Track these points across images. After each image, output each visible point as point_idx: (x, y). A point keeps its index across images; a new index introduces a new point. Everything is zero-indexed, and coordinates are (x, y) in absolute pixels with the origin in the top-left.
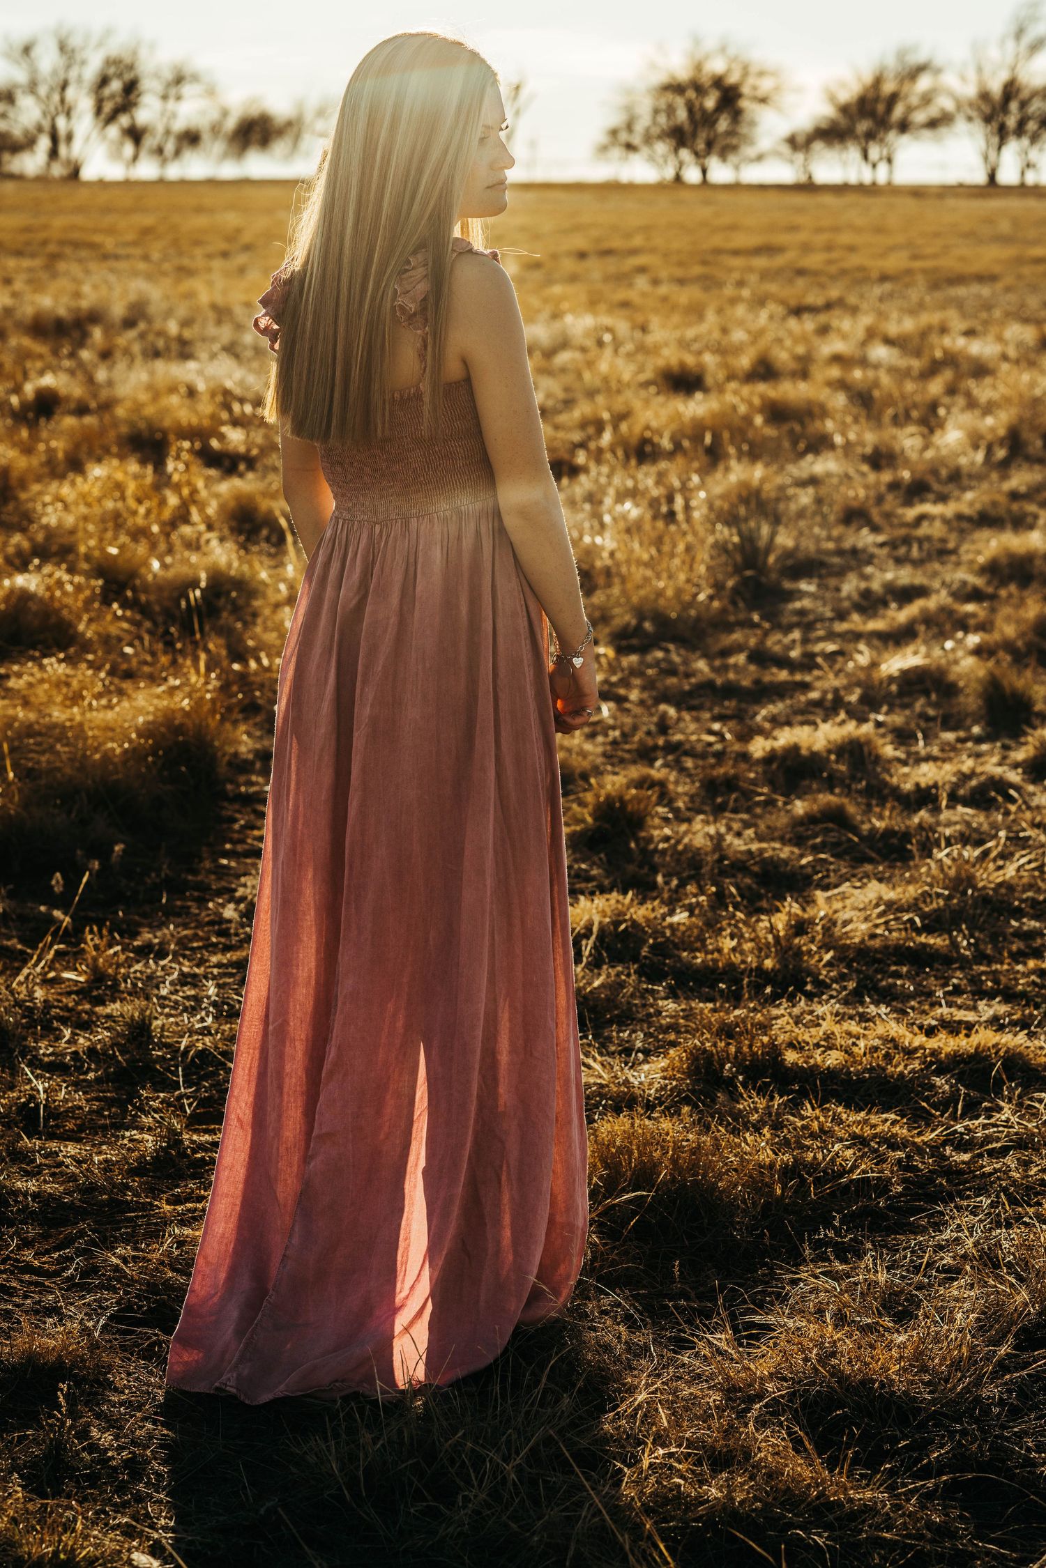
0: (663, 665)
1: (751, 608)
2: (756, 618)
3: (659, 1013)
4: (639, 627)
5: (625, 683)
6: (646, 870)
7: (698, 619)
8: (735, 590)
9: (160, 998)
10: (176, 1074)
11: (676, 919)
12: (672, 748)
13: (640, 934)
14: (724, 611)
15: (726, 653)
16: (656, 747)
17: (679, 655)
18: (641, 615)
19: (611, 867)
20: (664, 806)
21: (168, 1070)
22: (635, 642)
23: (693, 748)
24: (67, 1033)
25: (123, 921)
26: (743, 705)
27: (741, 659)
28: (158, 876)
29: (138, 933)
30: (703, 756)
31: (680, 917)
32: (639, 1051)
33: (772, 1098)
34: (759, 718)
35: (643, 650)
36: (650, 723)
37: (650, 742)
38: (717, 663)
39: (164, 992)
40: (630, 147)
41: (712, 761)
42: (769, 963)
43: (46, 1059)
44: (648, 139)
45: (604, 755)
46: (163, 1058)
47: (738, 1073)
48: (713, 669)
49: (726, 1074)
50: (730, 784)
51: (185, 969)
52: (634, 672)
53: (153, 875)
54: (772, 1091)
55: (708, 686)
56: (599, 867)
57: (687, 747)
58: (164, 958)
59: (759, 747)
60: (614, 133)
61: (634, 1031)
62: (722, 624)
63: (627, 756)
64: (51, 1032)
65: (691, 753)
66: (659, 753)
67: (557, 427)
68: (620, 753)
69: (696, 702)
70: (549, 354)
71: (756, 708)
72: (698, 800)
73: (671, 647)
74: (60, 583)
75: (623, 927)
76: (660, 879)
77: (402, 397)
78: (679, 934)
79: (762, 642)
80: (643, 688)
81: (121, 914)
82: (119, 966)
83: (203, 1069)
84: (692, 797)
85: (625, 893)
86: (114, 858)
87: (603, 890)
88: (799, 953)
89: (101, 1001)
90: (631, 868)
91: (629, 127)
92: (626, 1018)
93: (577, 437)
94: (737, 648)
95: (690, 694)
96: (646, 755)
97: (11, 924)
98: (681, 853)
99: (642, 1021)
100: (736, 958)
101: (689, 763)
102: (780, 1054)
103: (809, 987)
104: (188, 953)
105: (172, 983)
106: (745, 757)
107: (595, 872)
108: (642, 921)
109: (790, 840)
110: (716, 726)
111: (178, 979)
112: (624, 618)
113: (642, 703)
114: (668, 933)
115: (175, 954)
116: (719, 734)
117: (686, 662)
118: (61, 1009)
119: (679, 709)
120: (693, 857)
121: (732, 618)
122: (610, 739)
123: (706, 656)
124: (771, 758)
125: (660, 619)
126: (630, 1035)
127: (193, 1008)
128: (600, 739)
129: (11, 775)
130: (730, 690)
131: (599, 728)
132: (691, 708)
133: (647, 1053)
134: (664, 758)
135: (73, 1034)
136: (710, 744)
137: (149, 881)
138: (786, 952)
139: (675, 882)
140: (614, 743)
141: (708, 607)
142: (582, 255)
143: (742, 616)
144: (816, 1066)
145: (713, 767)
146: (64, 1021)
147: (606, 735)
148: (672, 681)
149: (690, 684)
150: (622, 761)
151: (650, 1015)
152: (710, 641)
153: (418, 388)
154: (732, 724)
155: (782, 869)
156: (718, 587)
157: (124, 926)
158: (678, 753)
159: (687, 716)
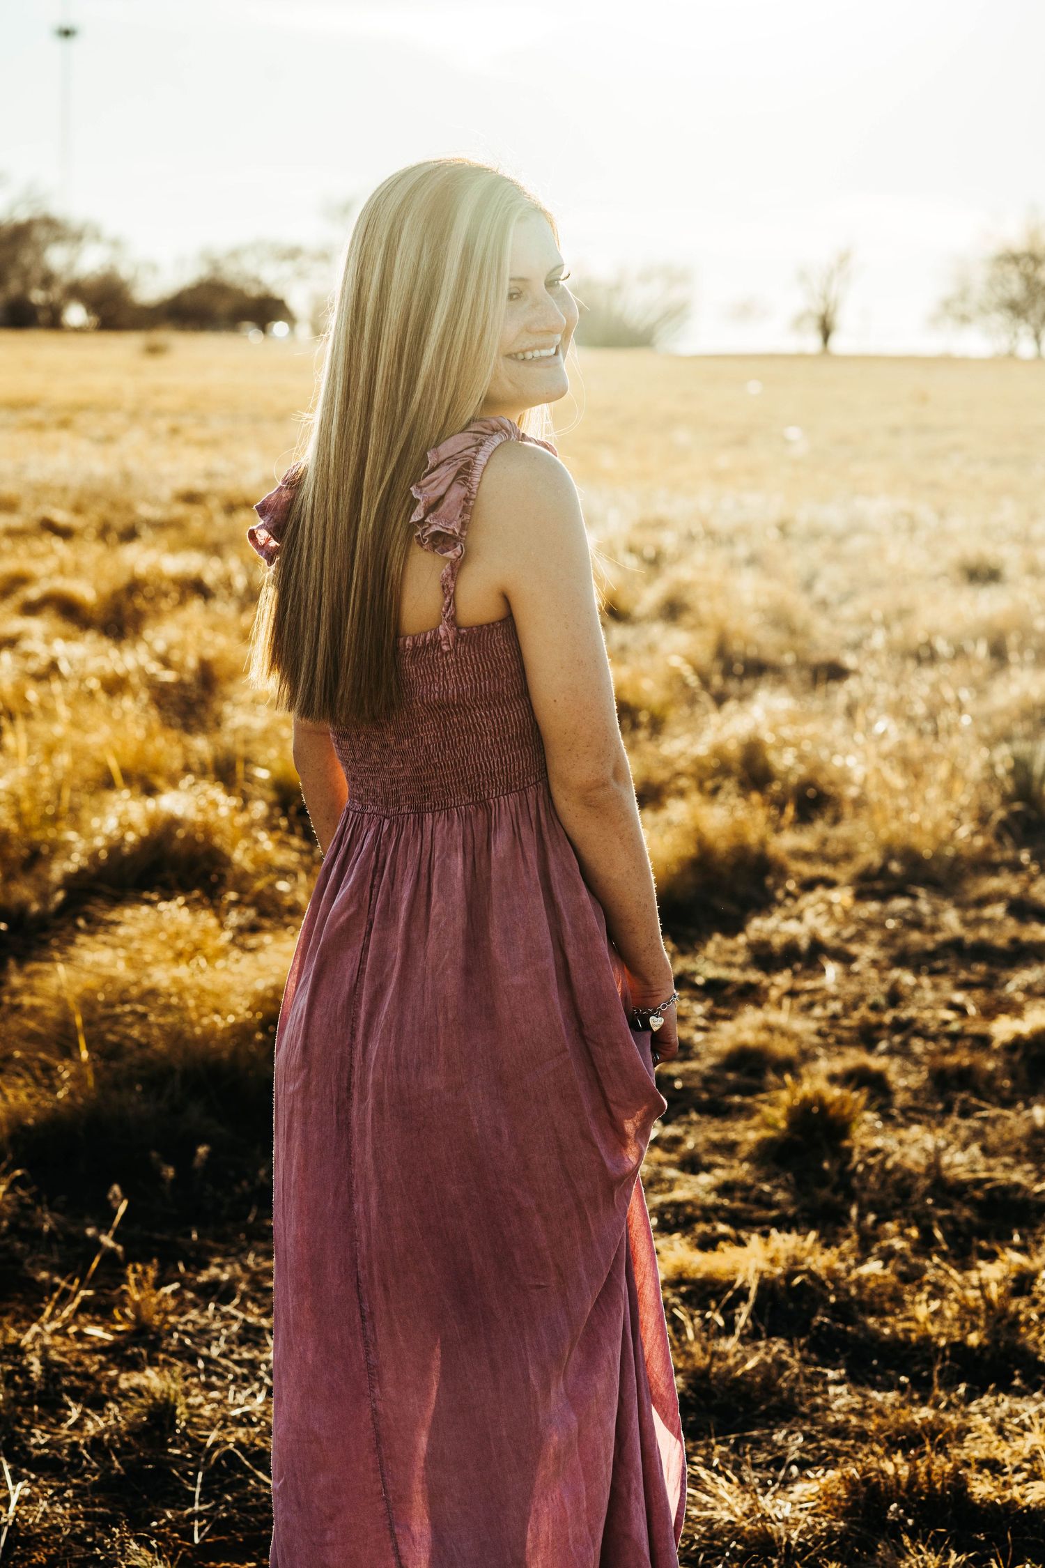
0: (909, 917)
1: (1019, 845)
2: (1025, 856)
3: (826, 1408)
4: (884, 869)
5: (860, 937)
6: (839, 1198)
7: (958, 858)
8: (1003, 824)
9: (208, 1360)
10: (193, 1481)
11: (866, 1270)
12: (900, 1026)
13: (819, 1289)
14: (987, 849)
15: (983, 902)
16: (880, 1026)
17: (929, 903)
18: (889, 853)
19: (800, 1188)
20: (875, 1111)
21: (184, 1475)
22: (879, 885)
23: (926, 1027)
24: (74, 1414)
25: (194, 1246)
26: (995, 971)
27: (997, 910)
28: (251, 1183)
29: (206, 1266)
30: (934, 1038)
31: (873, 1267)
32: (794, 1462)
33: (947, 1556)
34: (1010, 988)
35: (884, 897)
36: (877, 993)
37: (873, 1017)
38: (971, 914)
39: (215, 1352)
40: (964, 319)
41: (946, 1044)
42: (973, 1339)
43: (36, 1452)
44: (983, 310)
45: (820, 1033)
46: (182, 1457)
47: (908, 1514)
48: (965, 923)
49: (890, 1517)
50: (965, 1078)
51: (251, 1320)
52: (870, 923)
53: (245, 1183)
54: (947, 1546)
55: (955, 946)
56: (785, 1189)
57: (919, 1025)
58: (227, 1303)
59: (1003, 1029)
60: (947, 305)
61: (791, 1432)
62: (985, 865)
63: (846, 1034)
64: (53, 1409)
65: (922, 1034)
66: (885, 1033)
67: (834, 622)
68: (839, 1032)
69: (939, 964)
70: (840, 539)
71: (1009, 974)
72: (923, 1096)
73: (921, 892)
74: (214, 804)
75: (797, 1280)
76: (854, 1211)
77: (415, 644)
78: (867, 1291)
79: (1026, 890)
80: (883, 944)
81: (195, 1236)
82: (167, 1313)
83: (230, 1476)
84: (915, 1093)
85: (805, 1234)
86: (197, 1162)
87: (785, 1224)
88: (1014, 1323)
89: (134, 1365)
90: (824, 1193)
91: (963, 296)
92: (786, 1412)
93: (852, 634)
94: (996, 897)
95: (932, 955)
96: (867, 1037)
97: (55, 1247)
98: (889, 1173)
99: (804, 1417)
100: (933, 1329)
101: (918, 1046)
102: (966, 1486)
103: (1017, 1382)
104: (259, 1295)
105: (228, 1341)
106: (983, 1041)
107: (780, 1196)
108: (823, 1274)
109: (1027, 1155)
110: (958, 997)
111: (239, 1336)
112: (870, 856)
113: (874, 963)
114: (853, 1291)
115: (244, 1297)
116: (960, 1009)
117: (936, 913)
118: (77, 1375)
119: (917, 973)
120: (903, 1179)
121: (997, 857)
122: (829, 1012)
123: (961, 905)
124: (1017, 1044)
125: (911, 857)
126: (786, 1438)
127: (245, 1378)
128: (818, 1011)
129: (85, 1055)
130: (982, 951)
131: (818, 997)
132: (933, 973)
133: (803, 1465)
134: (889, 1039)
135: (83, 1415)
136: (946, 1023)
137: (237, 1190)
138: (999, 1320)
139: (871, 1218)
140: (834, 1017)
141: (970, 844)
142: (895, 431)
143: (1009, 854)
144: (1013, 1502)
145: (945, 1052)
146: (76, 1395)
147: (824, 1006)
148: (915, 936)
149: (934, 941)
150: (840, 1042)
151: (815, 1408)
152: (968, 885)
153: (436, 633)
154: (979, 994)
155: (1011, 1196)
156: (983, 818)
157: (192, 1254)
158: (908, 1032)
159: (926, 981)
